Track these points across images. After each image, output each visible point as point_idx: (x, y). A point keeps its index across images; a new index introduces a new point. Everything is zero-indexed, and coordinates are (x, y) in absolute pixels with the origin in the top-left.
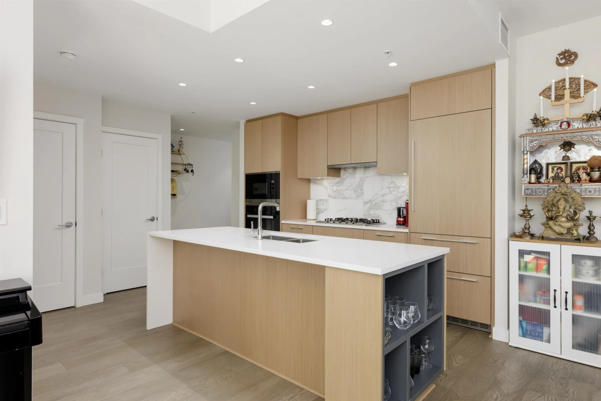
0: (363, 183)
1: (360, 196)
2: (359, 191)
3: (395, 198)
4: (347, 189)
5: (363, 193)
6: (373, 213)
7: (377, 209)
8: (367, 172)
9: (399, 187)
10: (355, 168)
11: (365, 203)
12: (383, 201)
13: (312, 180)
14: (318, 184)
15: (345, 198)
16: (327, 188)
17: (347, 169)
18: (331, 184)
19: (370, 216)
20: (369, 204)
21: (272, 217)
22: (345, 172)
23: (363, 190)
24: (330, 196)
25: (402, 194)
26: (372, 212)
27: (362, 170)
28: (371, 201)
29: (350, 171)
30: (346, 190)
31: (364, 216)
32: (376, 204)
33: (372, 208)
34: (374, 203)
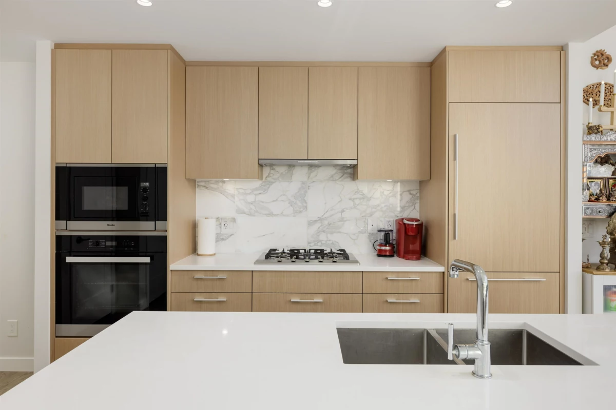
0: (306, 192)
1: (300, 212)
2: (300, 204)
3: (363, 215)
4: (276, 200)
5: (306, 207)
6: (325, 239)
7: (332, 233)
8: (313, 175)
9: (369, 199)
10: (291, 166)
11: (311, 223)
12: (342, 220)
13: (199, 182)
14: (214, 189)
15: (271, 214)
16: (233, 196)
17: (274, 167)
18: (241, 191)
19: (319, 244)
20: (318, 225)
21: (147, 260)
22: (272, 172)
23: (306, 203)
24: (240, 211)
25: (374, 210)
26: (323, 237)
27: (305, 170)
28: (321, 220)
29: (282, 170)
30: (274, 201)
31: (309, 243)
32: (329, 224)
33: (324, 232)
34: (326, 222)
